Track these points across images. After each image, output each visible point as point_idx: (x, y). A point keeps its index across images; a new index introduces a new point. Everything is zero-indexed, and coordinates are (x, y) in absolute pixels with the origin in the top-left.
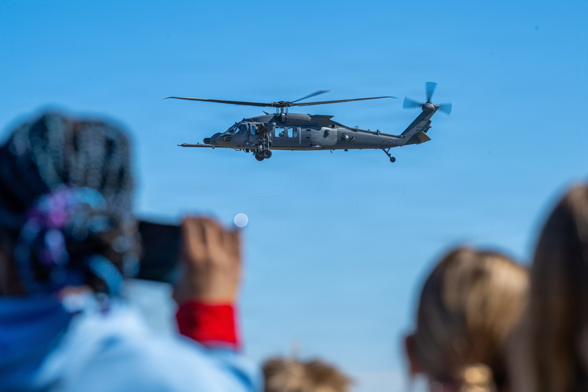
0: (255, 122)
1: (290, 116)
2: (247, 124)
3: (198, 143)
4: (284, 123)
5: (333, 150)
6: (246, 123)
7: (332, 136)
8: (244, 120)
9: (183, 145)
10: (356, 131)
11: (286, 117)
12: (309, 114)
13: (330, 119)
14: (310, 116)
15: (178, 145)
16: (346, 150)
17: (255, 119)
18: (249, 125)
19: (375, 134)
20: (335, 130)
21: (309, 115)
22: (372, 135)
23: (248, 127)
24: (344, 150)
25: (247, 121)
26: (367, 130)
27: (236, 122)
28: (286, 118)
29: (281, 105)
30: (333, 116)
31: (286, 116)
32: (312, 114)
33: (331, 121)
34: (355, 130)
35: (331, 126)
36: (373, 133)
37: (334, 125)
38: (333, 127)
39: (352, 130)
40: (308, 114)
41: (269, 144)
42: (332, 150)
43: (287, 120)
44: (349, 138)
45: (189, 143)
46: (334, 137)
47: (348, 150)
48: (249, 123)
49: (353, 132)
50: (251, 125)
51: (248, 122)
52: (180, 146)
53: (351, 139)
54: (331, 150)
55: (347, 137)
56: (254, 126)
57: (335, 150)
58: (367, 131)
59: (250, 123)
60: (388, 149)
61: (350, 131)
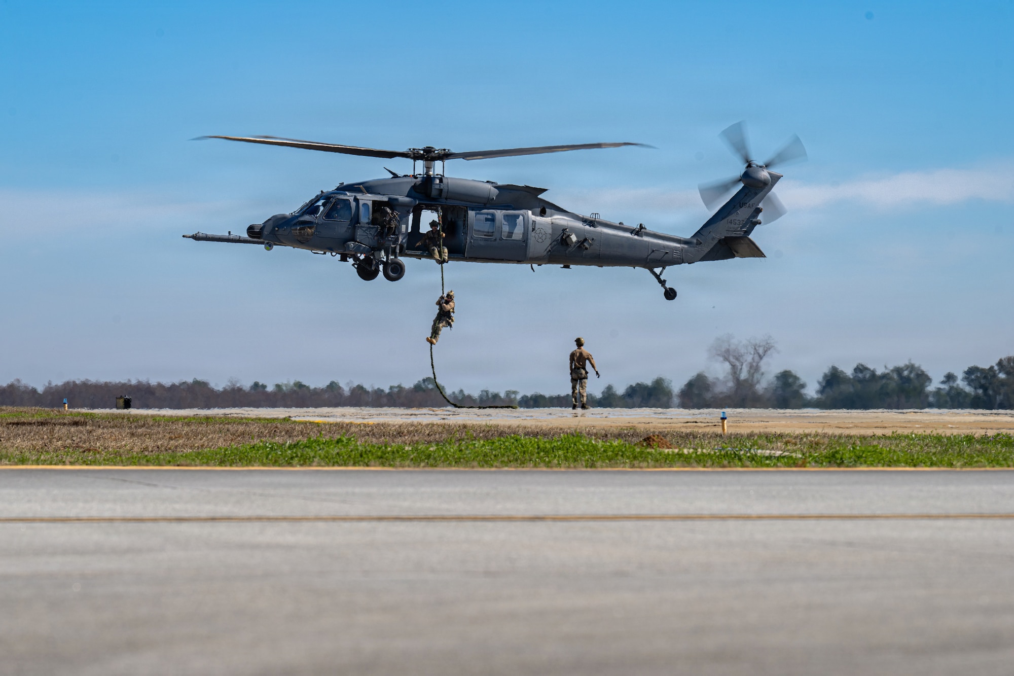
0: (370, 195)
1: (449, 186)
2: (351, 199)
3: (229, 232)
4: (434, 199)
5: (538, 265)
6: (349, 196)
7: (540, 235)
8: (343, 188)
9: (196, 238)
10: (593, 226)
11: (442, 187)
12: (493, 183)
13: (539, 197)
14: (495, 187)
15: (184, 236)
16: (567, 267)
17: (368, 188)
18: (356, 200)
19: (635, 235)
20: (546, 220)
21: (494, 185)
22: (628, 235)
23: (353, 204)
24: (562, 266)
25: (349, 191)
26: (616, 222)
27: (322, 191)
28: (441, 190)
29: (428, 155)
30: (547, 190)
31: (441, 184)
32: (500, 183)
33: (540, 199)
34: (592, 223)
35: (538, 210)
36: (632, 231)
37: (544, 208)
38: (543, 213)
39: (585, 221)
40: (488, 182)
41: (398, 247)
42: (535, 266)
43: (444, 195)
44: (578, 242)
45: (210, 233)
46: (544, 238)
47: (571, 266)
48: (355, 197)
49: (587, 227)
50: (361, 202)
51: (354, 194)
52: (189, 237)
53: (582, 242)
54: (533, 265)
55: (574, 238)
56: (367, 204)
57: (543, 265)
58: (618, 225)
59: (359, 196)
60: (661, 269)
61: (579, 225)
